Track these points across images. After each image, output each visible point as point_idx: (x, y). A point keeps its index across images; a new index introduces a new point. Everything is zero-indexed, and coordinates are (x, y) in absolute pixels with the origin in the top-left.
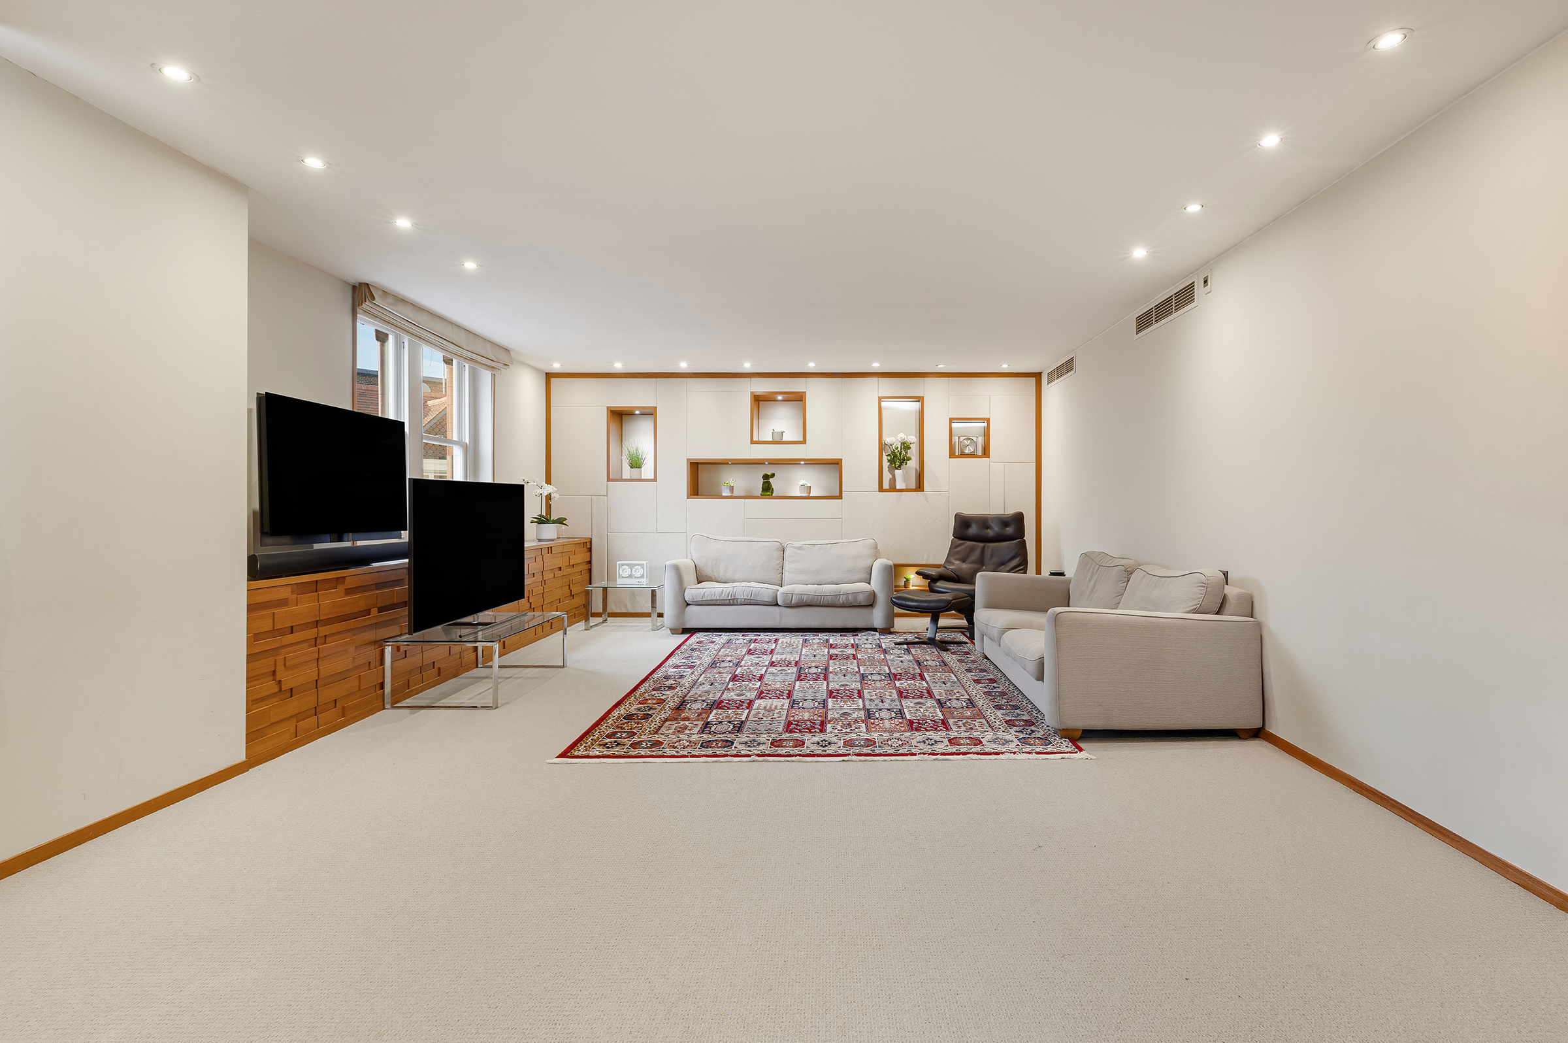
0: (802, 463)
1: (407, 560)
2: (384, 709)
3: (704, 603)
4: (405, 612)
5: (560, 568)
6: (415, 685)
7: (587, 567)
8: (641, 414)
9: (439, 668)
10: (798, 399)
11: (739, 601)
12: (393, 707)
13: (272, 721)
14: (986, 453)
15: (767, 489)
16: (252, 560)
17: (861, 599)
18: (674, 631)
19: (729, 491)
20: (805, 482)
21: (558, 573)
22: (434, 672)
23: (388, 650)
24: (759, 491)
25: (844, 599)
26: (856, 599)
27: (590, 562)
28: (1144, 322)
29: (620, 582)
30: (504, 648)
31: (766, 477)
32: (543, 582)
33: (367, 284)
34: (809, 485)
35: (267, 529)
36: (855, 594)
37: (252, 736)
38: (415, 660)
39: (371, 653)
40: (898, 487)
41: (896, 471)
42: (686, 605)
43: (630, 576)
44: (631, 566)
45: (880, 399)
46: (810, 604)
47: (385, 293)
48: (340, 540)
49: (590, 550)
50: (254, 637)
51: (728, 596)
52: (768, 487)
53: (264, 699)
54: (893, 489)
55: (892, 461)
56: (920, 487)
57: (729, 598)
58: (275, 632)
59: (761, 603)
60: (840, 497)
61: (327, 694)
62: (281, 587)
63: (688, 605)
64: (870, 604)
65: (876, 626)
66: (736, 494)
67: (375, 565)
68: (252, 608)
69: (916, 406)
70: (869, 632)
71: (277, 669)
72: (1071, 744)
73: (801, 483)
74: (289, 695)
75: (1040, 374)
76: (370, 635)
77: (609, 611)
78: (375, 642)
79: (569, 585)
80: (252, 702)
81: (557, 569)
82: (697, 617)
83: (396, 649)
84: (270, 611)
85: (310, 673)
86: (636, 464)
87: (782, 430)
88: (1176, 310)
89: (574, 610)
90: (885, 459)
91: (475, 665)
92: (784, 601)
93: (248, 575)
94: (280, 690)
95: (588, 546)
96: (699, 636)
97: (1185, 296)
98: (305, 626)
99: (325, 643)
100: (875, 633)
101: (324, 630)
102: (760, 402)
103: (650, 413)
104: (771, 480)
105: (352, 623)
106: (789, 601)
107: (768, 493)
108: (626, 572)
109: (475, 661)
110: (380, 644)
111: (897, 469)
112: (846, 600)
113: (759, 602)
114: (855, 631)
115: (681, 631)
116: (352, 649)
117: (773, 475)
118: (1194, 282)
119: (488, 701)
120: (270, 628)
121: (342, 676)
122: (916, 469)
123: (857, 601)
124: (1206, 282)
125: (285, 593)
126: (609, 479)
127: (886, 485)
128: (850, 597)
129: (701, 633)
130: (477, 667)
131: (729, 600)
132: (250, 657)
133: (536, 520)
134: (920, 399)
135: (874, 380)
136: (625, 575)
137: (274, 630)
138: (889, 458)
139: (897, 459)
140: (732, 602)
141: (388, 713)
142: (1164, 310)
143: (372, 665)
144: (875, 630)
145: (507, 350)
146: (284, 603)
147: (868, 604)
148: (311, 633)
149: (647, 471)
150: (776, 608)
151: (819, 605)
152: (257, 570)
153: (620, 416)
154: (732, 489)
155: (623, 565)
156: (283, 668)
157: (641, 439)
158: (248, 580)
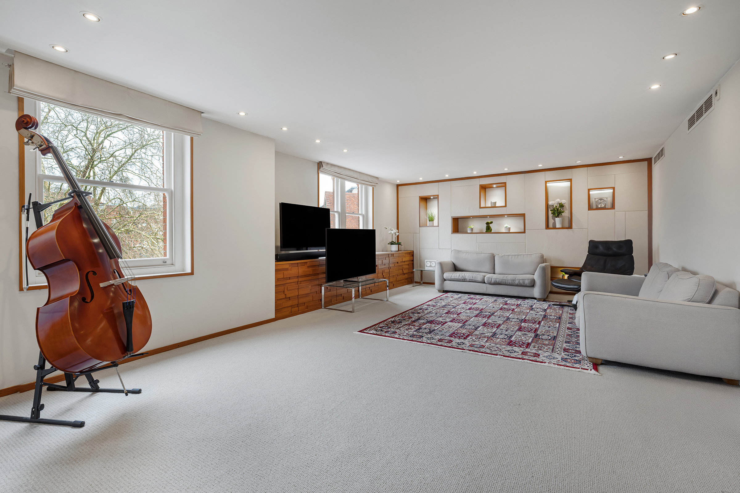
0: (506, 216)
1: (325, 258)
2: (322, 308)
3: (452, 280)
4: (324, 275)
5: (398, 262)
6: (334, 301)
7: (412, 262)
8: (433, 198)
9: (343, 297)
10: (504, 185)
11: (467, 280)
12: (325, 308)
13: (283, 307)
14: (613, 207)
15: (489, 229)
16: (276, 256)
17: (527, 282)
18: (439, 291)
19: (470, 230)
20: (507, 225)
21: (397, 265)
22: (341, 298)
23: (323, 288)
24: (485, 231)
25: (517, 282)
26: (524, 283)
27: (413, 261)
28: (692, 122)
29: (426, 269)
30: (371, 292)
31: (488, 223)
32: (389, 268)
33: (321, 162)
34: (509, 227)
35: (282, 246)
36: (524, 280)
37: (277, 310)
38: (334, 292)
39: (317, 288)
40: (557, 227)
41: (556, 218)
42: (444, 280)
43: (431, 266)
44: (431, 262)
45: (546, 182)
46: (501, 283)
47: (328, 164)
48: (307, 250)
49: (413, 255)
50: (277, 280)
51: (462, 277)
52: (489, 228)
53: (281, 299)
54: (554, 228)
55: (553, 213)
56: (570, 227)
57: (463, 278)
58: (285, 279)
59: (477, 281)
60: (524, 232)
61: (301, 301)
62: (285, 264)
63: (445, 280)
64: (533, 284)
65: (535, 297)
66: (474, 231)
67: (320, 258)
68: (277, 271)
69: (567, 184)
70: (532, 299)
71: (285, 291)
72: (592, 366)
73: (505, 226)
74: (289, 299)
75: (651, 159)
76: (317, 282)
77: (423, 281)
78: (319, 285)
79: (402, 270)
80: (277, 300)
81: (397, 263)
82: (449, 285)
83: (326, 288)
84: (283, 272)
85: (295, 293)
86: (431, 220)
87: (496, 201)
88: (705, 113)
89: (405, 280)
90: (550, 212)
91: (358, 297)
92: (488, 281)
93: (275, 260)
94: (286, 297)
95: (412, 254)
96: (449, 294)
97: (708, 104)
98: (294, 277)
99: (301, 284)
100: (535, 300)
101: (300, 279)
102: (486, 189)
103: (437, 197)
104: (490, 225)
105: (310, 278)
106: (490, 281)
107: (489, 231)
108: (428, 264)
109: (358, 295)
110: (321, 286)
111: (556, 217)
112: (519, 283)
113: (476, 281)
114: (524, 298)
115: (442, 291)
116: (310, 287)
117: (492, 223)
118: (712, 95)
119: (351, 310)
120: (283, 277)
121: (307, 295)
122: (569, 217)
123: (524, 284)
124: (716, 93)
125: (287, 266)
126: (420, 226)
127: (551, 225)
128: (521, 281)
129: (450, 293)
130: (359, 298)
131: (463, 279)
132: (276, 286)
133: (390, 243)
134: (570, 180)
135: (543, 173)
136: (428, 265)
137: (283, 278)
138: (552, 212)
139: (557, 211)
140: (464, 280)
141: (322, 310)
142: (699, 113)
143: (318, 292)
144: (535, 299)
145: (377, 178)
146: (287, 269)
147: (531, 285)
148: (296, 280)
149: (435, 223)
150: (484, 284)
151: (504, 283)
152: (278, 258)
153: (425, 200)
154: (472, 229)
155: (428, 261)
156: (287, 290)
157: (433, 209)
158: (275, 262)
